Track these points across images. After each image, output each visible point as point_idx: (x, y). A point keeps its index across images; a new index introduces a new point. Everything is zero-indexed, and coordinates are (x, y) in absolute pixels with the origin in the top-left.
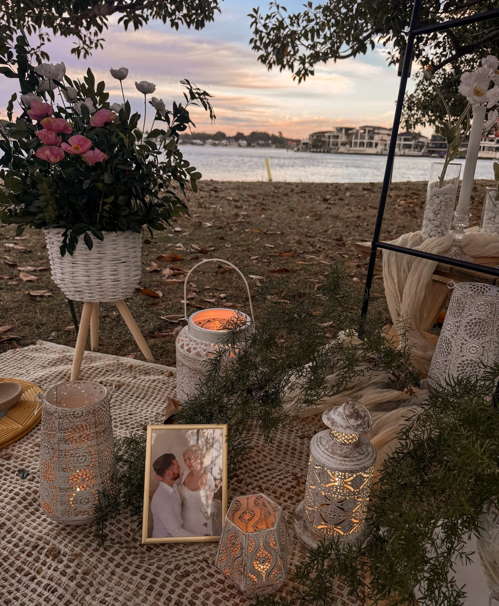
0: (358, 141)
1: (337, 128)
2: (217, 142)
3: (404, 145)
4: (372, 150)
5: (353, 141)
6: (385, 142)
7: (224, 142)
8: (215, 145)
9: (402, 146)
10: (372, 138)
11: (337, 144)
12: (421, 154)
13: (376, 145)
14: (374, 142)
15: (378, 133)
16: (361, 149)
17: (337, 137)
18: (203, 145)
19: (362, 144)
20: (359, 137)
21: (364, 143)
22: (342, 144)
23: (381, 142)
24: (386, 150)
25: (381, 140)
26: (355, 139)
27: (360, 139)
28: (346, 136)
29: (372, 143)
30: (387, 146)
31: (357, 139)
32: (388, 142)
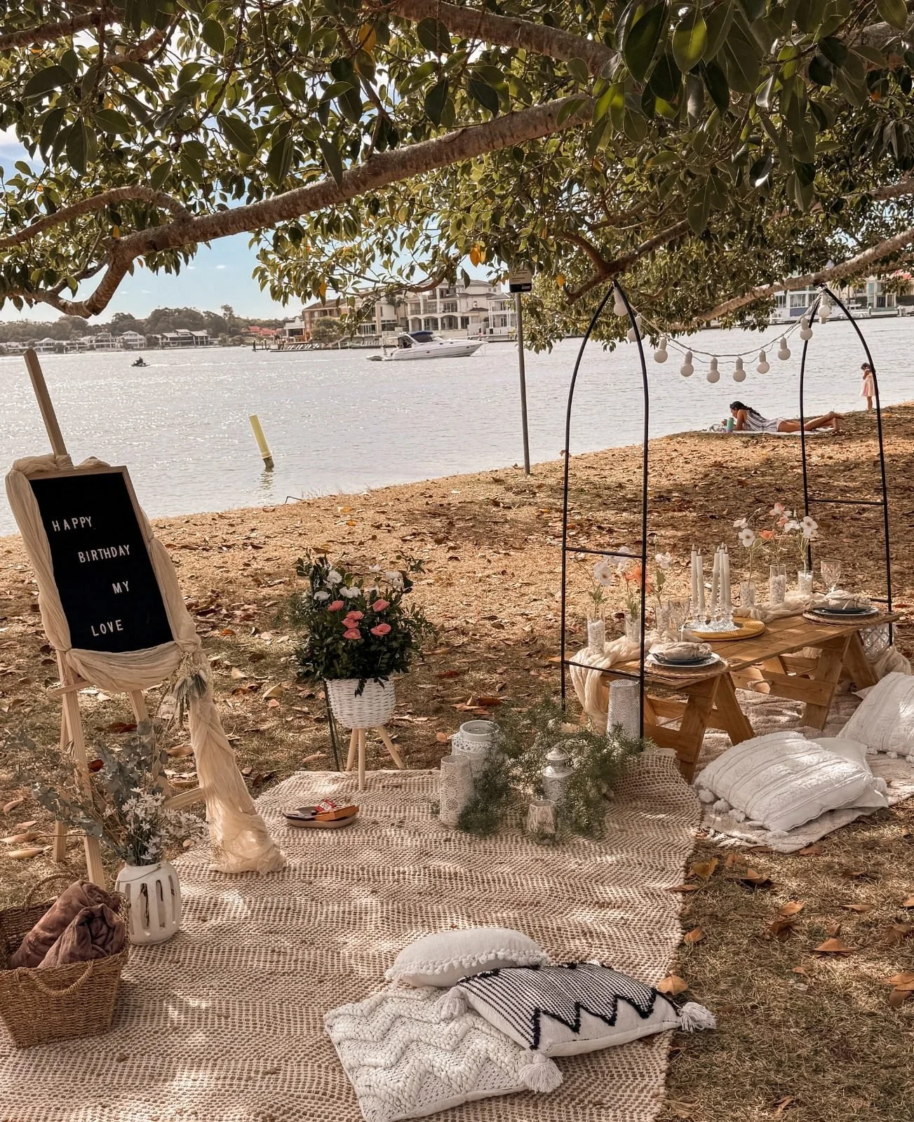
0: (423, 316)
5: (411, 317)
6: (483, 315)
7: (85, 339)
10: (453, 307)
11: (372, 328)
13: (466, 321)
14: (458, 315)
15: (467, 295)
19: (429, 324)
20: (422, 308)
21: (435, 320)
22: (384, 327)
23: (476, 314)
24: (488, 330)
25: (473, 309)
26: (413, 312)
27: (425, 312)
28: (392, 308)
29: (456, 318)
30: (491, 322)
31: (418, 312)
32: (490, 314)
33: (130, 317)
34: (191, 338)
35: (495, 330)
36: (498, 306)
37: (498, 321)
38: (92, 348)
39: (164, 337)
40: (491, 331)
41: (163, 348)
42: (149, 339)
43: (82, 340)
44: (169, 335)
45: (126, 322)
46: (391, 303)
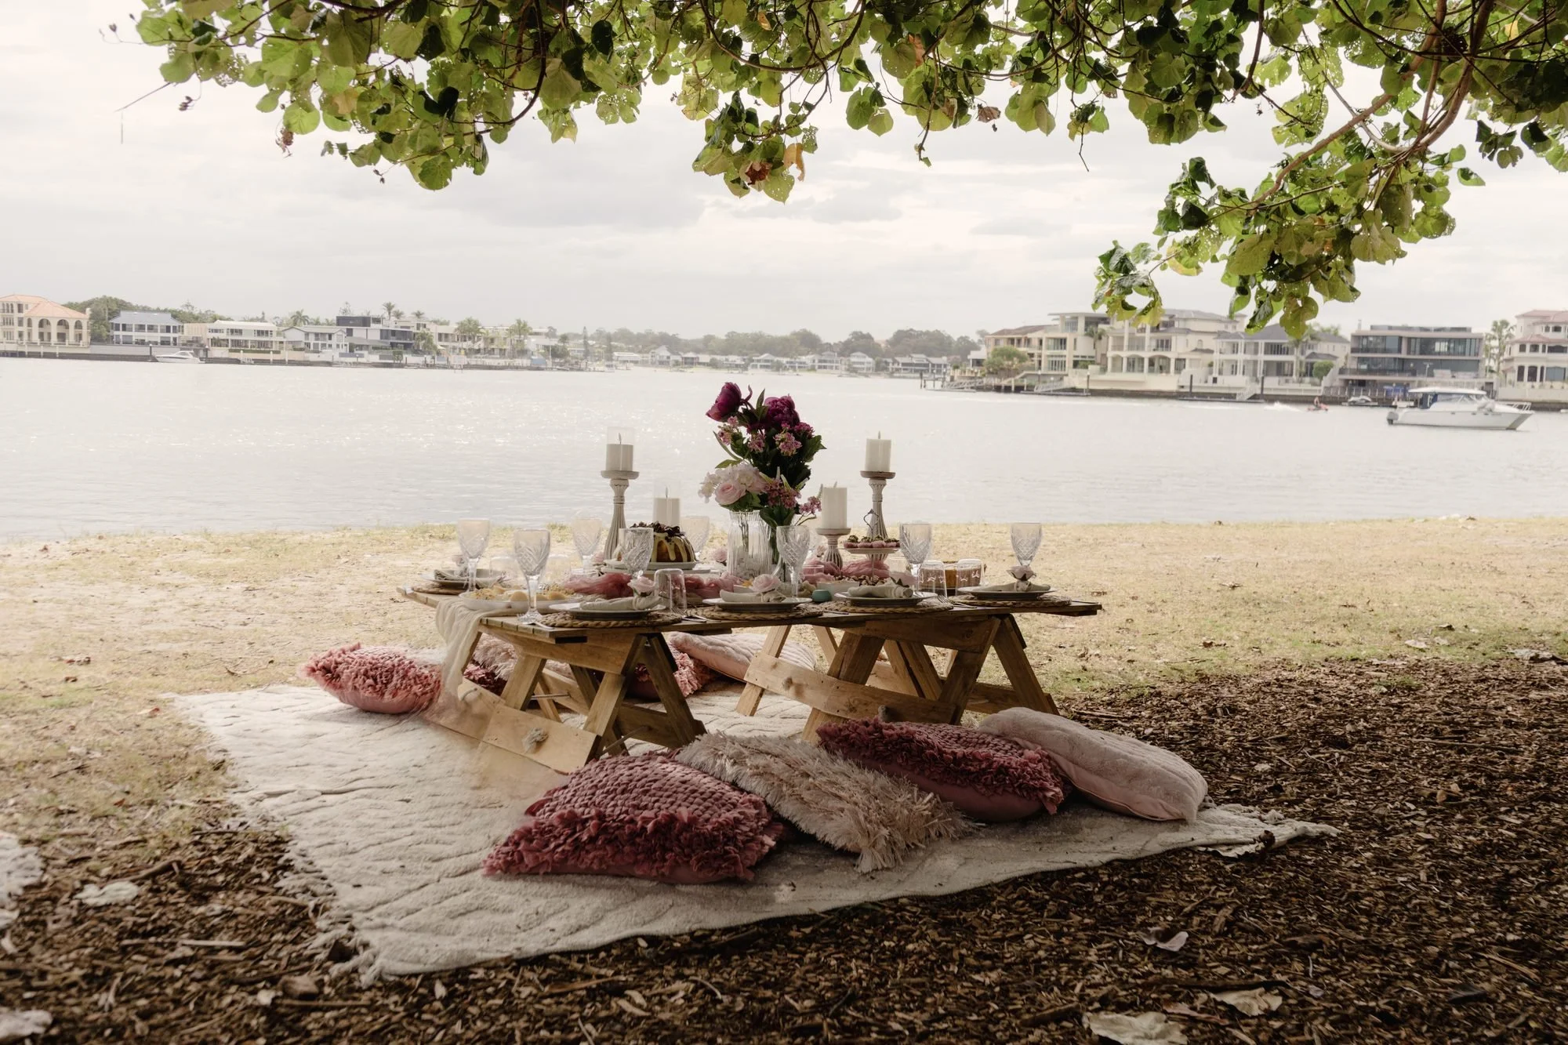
0: (1125, 354)
1: (1062, 316)
2: (784, 360)
3: (1267, 363)
4: (1167, 382)
5: (1110, 354)
6: (1207, 358)
7: (807, 359)
8: (778, 367)
9: (1260, 368)
10: (1165, 344)
11: (1063, 365)
12: (1319, 391)
13: (1180, 363)
14: (1172, 355)
15: (1188, 331)
16: (1135, 376)
17: (1062, 342)
18: (745, 368)
19: (1134, 364)
20: (1126, 343)
21: (1142, 360)
22: (1076, 364)
23: (1197, 356)
24: (1210, 379)
25: (1196, 350)
26: (1115, 348)
27: (1130, 348)
28: (1091, 340)
29: (1168, 359)
30: (1216, 369)
31: (1120, 347)
32: (1216, 357)
33: (868, 337)
34: (926, 365)
35: (1220, 379)
36: (1230, 348)
37: (1227, 368)
38: (813, 369)
39: (895, 362)
40: (1215, 380)
41: (891, 375)
42: (878, 364)
43: (803, 358)
44: (901, 360)
45: (862, 342)
46: (1090, 334)
